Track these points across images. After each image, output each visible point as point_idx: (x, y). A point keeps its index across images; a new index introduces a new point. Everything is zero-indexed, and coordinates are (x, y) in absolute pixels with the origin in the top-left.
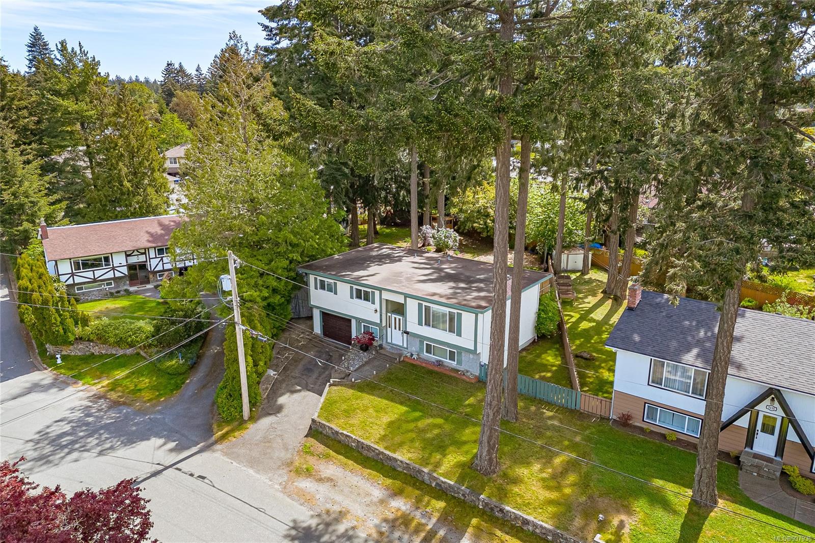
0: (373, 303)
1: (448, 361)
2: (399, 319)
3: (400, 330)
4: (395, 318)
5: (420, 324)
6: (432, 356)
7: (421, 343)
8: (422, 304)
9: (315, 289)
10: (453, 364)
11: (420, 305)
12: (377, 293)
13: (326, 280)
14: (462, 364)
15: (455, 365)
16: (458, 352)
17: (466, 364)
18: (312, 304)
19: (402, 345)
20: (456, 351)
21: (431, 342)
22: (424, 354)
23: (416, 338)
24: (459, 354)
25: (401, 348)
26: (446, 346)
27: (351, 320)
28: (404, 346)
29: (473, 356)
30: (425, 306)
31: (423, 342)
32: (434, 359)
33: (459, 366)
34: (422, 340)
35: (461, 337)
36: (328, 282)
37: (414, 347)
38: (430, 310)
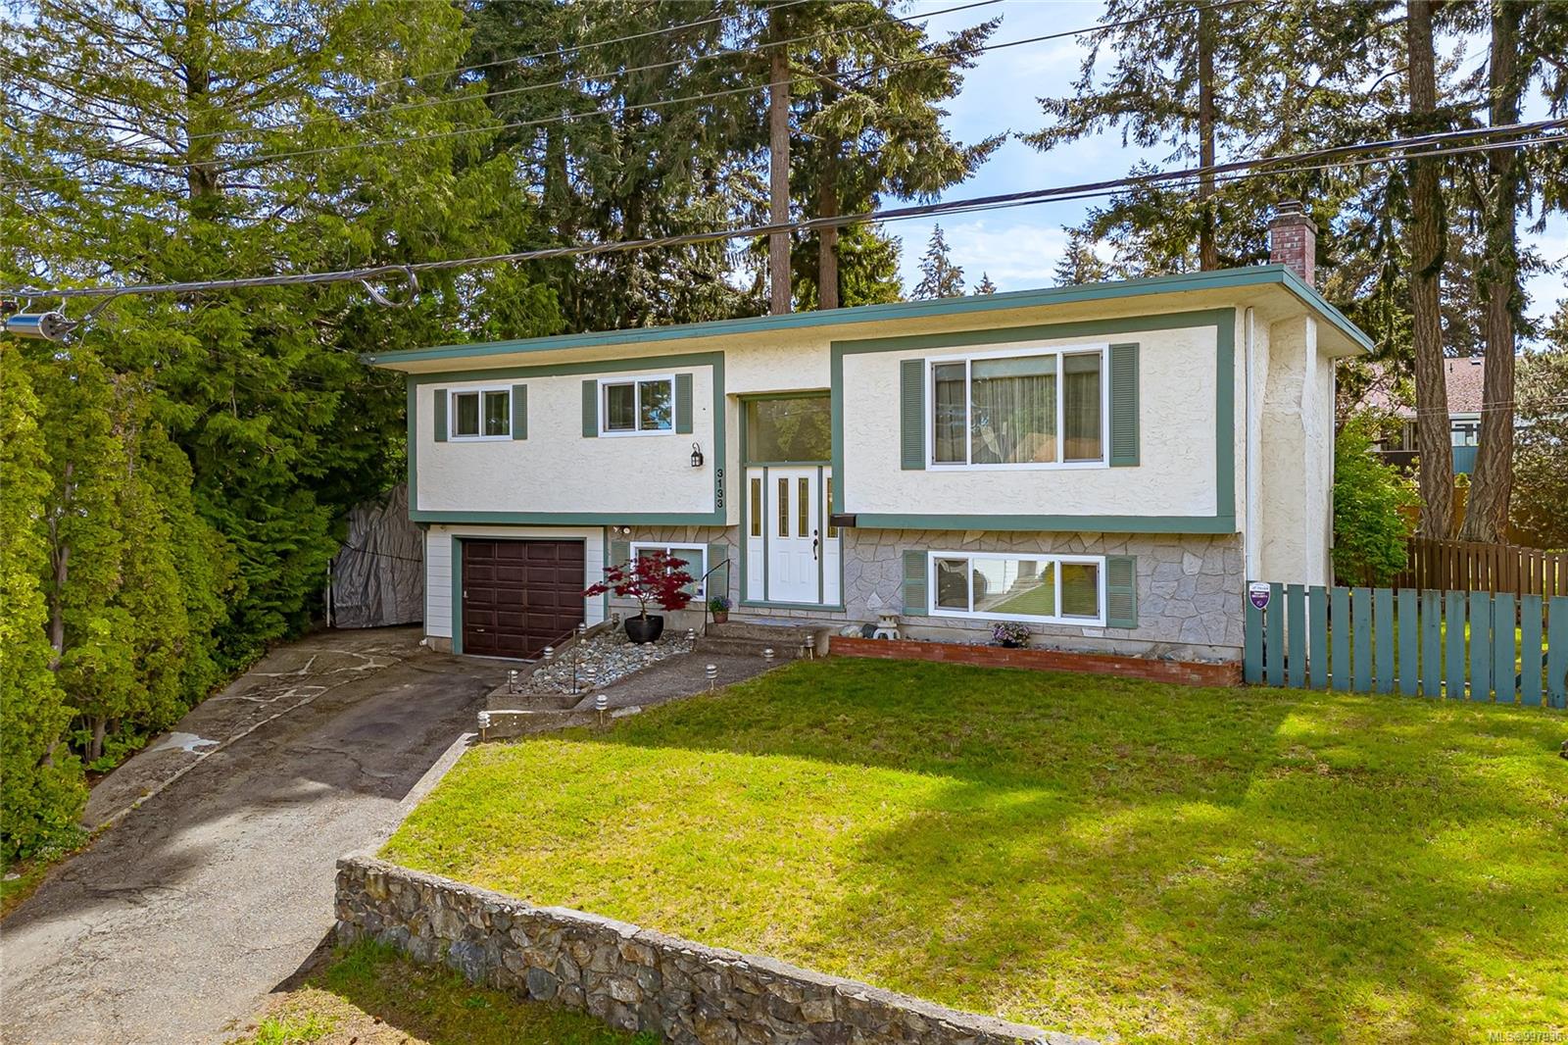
0: (685, 426)
1: (1057, 619)
2: (803, 485)
3: (803, 531)
4: (783, 484)
5: (912, 458)
6: (971, 614)
7: (915, 562)
8: (920, 363)
9: (436, 441)
10: (1086, 632)
11: (911, 373)
12: (702, 377)
13: (480, 387)
14: (1140, 619)
15: (1100, 634)
16: (1112, 563)
17: (1163, 614)
18: (419, 509)
19: (815, 600)
20: (1100, 561)
21: (961, 549)
22: (927, 616)
23: (885, 548)
24: (1121, 569)
25: (810, 614)
26: (1044, 549)
27: (580, 544)
28: (827, 601)
29: (1200, 562)
30: (937, 367)
31: (924, 557)
32: (980, 626)
33: (1122, 634)
34: (918, 548)
35: (1135, 469)
36: (489, 396)
37: (874, 595)
38: (964, 381)
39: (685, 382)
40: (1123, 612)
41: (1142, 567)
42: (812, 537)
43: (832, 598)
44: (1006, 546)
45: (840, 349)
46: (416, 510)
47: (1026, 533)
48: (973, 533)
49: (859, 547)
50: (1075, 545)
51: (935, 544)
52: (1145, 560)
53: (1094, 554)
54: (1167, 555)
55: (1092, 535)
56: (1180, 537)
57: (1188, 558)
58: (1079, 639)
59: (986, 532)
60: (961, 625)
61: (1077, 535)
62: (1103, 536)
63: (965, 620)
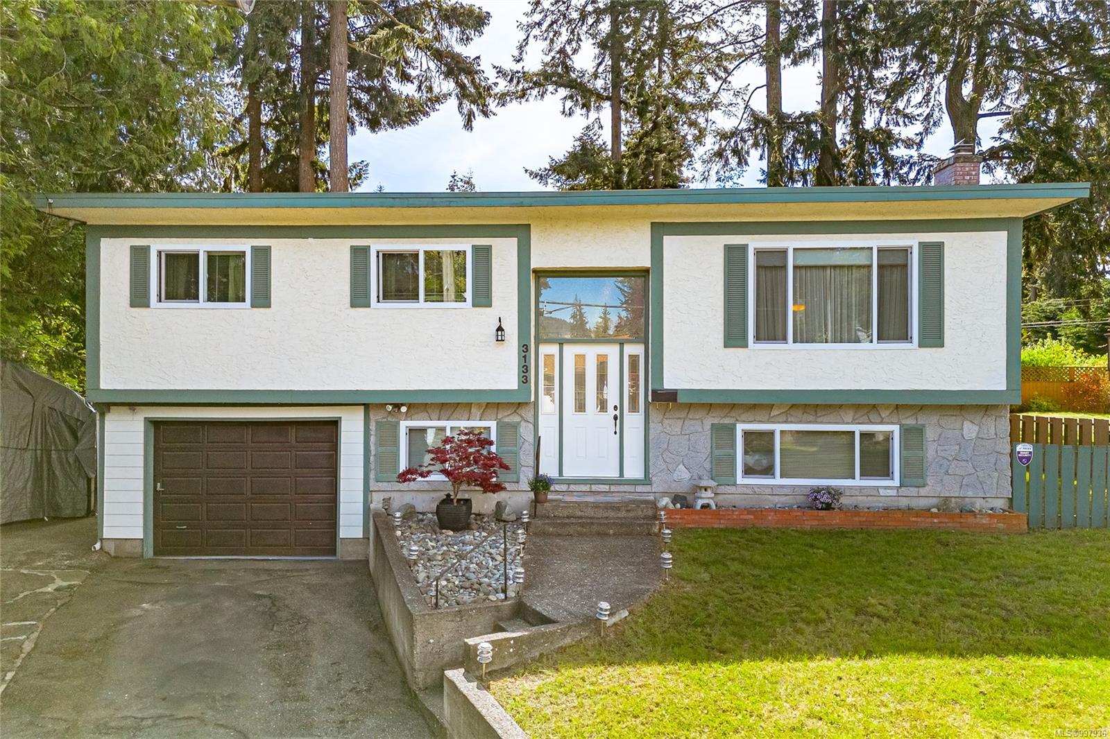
0: (483, 298)
1: (857, 482)
2: (602, 359)
3: (602, 405)
4: (580, 359)
5: (734, 337)
6: (776, 481)
7: (724, 435)
8: (744, 248)
9: (132, 306)
10: (882, 492)
11: (735, 257)
12: (504, 251)
13: (202, 246)
14: (929, 478)
15: (894, 493)
16: (906, 432)
17: (947, 473)
18: (102, 387)
19: (615, 474)
20: (895, 429)
21: (769, 422)
22: (735, 484)
23: (693, 422)
24: (912, 436)
25: (613, 488)
26: (846, 420)
27: (335, 423)
28: (628, 474)
29: (976, 428)
30: (759, 253)
31: (731, 430)
32: (786, 491)
33: (913, 491)
34: (727, 421)
35: (940, 349)
36: (211, 257)
37: (681, 466)
38: (785, 267)
39: (483, 254)
40: (914, 474)
41: (930, 434)
42: (611, 412)
43: (634, 471)
44: (812, 418)
45: (660, 230)
46: (98, 388)
47: (830, 406)
48: (780, 406)
49: (666, 422)
50: (873, 416)
51: (743, 417)
52: (933, 428)
53: (888, 423)
54: (951, 422)
55: (887, 407)
56: (961, 408)
57: (967, 425)
58: (875, 499)
59: (793, 406)
60: (768, 491)
61: (874, 406)
62: (897, 407)
63: (772, 487)
